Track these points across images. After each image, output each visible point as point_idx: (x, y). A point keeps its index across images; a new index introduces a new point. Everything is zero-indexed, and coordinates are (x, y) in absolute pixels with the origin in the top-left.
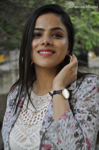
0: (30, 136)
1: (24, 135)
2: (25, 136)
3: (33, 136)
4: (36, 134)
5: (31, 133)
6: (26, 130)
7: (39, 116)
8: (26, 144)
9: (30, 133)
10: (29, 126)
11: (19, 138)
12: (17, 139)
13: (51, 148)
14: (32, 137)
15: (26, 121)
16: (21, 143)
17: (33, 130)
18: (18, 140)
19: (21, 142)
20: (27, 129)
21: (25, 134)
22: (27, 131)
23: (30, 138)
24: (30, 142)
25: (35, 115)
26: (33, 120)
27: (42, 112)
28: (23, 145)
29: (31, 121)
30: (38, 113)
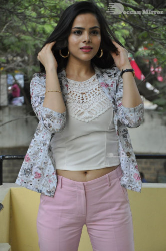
3: (91, 110)
9: (88, 108)
11: (77, 113)
15: (78, 100)
17: (89, 105)
18: (76, 115)
19: (79, 116)
20: (83, 105)
23: (88, 112)
24: (88, 115)
25: (84, 96)
26: (85, 98)
27: (91, 93)
28: (82, 118)
29: (83, 100)
30: (88, 94)
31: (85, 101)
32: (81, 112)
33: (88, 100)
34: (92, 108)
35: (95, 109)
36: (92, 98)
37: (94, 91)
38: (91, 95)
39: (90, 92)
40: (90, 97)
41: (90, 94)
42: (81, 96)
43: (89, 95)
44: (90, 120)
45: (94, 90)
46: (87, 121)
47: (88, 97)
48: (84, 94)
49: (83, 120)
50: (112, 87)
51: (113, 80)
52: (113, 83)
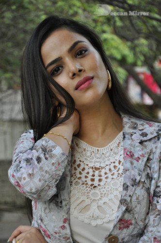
0: (98, 203)
1: (87, 200)
2: (88, 201)
3: (104, 203)
4: (109, 200)
5: (100, 198)
6: (88, 193)
8: (92, 215)
9: (98, 198)
10: (92, 187)
11: (77, 205)
13: (130, 226)
15: (84, 179)
16: (81, 214)
17: (101, 194)
18: (75, 208)
19: (80, 212)
20: (90, 191)
21: (87, 198)
22: (90, 194)
23: (98, 207)
24: (97, 212)
25: (97, 173)
26: (97, 178)
28: (84, 217)
29: (93, 180)
30: (103, 171)
31: (96, 183)
32: (84, 204)
33: (102, 183)
34: (105, 199)
35: (111, 204)
36: (109, 180)
37: (115, 167)
38: (109, 175)
39: (108, 168)
40: (107, 178)
41: (108, 171)
42: (91, 173)
43: (106, 173)
44: (99, 222)
45: (117, 164)
46: (94, 223)
47: (103, 178)
48: (97, 169)
49: (87, 221)
50: (138, 161)
51: (143, 152)
52: (141, 156)
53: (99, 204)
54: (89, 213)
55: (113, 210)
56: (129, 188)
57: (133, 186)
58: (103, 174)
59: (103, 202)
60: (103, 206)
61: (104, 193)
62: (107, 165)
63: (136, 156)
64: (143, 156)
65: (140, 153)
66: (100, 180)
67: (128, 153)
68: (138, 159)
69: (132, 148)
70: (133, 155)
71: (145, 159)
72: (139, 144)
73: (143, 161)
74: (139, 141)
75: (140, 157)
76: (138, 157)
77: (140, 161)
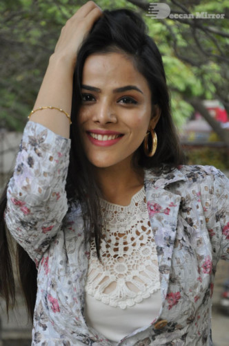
0: (125, 278)
1: (110, 276)
2: (112, 278)
3: (134, 277)
4: (140, 272)
5: (128, 272)
6: (111, 266)
7: (133, 239)
8: (118, 295)
9: (125, 272)
10: (116, 259)
11: (99, 284)
12: (95, 286)
13: (179, 300)
14: (131, 280)
15: (104, 249)
16: (105, 295)
17: (129, 266)
18: (97, 288)
19: (103, 292)
20: (114, 263)
21: (111, 273)
22: (114, 268)
23: (126, 283)
24: (126, 290)
25: (121, 240)
26: (121, 247)
27: (138, 233)
28: (110, 298)
29: (116, 250)
30: (129, 236)
31: (121, 253)
33: (128, 253)
34: (135, 273)
35: (142, 277)
36: (137, 247)
37: (144, 228)
38: (137, 240)
39: (134, 229)
40: (134, 245)
41: (134, 235)
42: (114, 241)
44: (129, 303)
45: (145, 224)
46: (123, 305)
47: (129, 245)
48: (120, 235)
49: (113, 303)
50: (167, 214)
51: (172, 200)
52: (170, 206)
53: (127, 280)
54: (115, 292)
55: (146, 285)
56: (164, 250)
57: (168, 246)
58: (128, 240)
59: (131, 276)
60: (133, 281)
61: (132, 264)
62: (133, 227)
63: (164, 207)
64: (172, 205)
65: (169, 202)
66: (126, 249)
67: (152, 208)
68: (167, 211)
69: (156, 199)
70: (160, 207)
71: (177, 209)
72: (164, 191)
73: (174, 212)
74: (163, 187)
75: (169, 208)
76: (167, 208)
77: (171, 213)
